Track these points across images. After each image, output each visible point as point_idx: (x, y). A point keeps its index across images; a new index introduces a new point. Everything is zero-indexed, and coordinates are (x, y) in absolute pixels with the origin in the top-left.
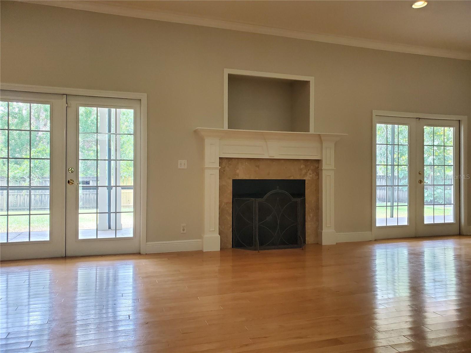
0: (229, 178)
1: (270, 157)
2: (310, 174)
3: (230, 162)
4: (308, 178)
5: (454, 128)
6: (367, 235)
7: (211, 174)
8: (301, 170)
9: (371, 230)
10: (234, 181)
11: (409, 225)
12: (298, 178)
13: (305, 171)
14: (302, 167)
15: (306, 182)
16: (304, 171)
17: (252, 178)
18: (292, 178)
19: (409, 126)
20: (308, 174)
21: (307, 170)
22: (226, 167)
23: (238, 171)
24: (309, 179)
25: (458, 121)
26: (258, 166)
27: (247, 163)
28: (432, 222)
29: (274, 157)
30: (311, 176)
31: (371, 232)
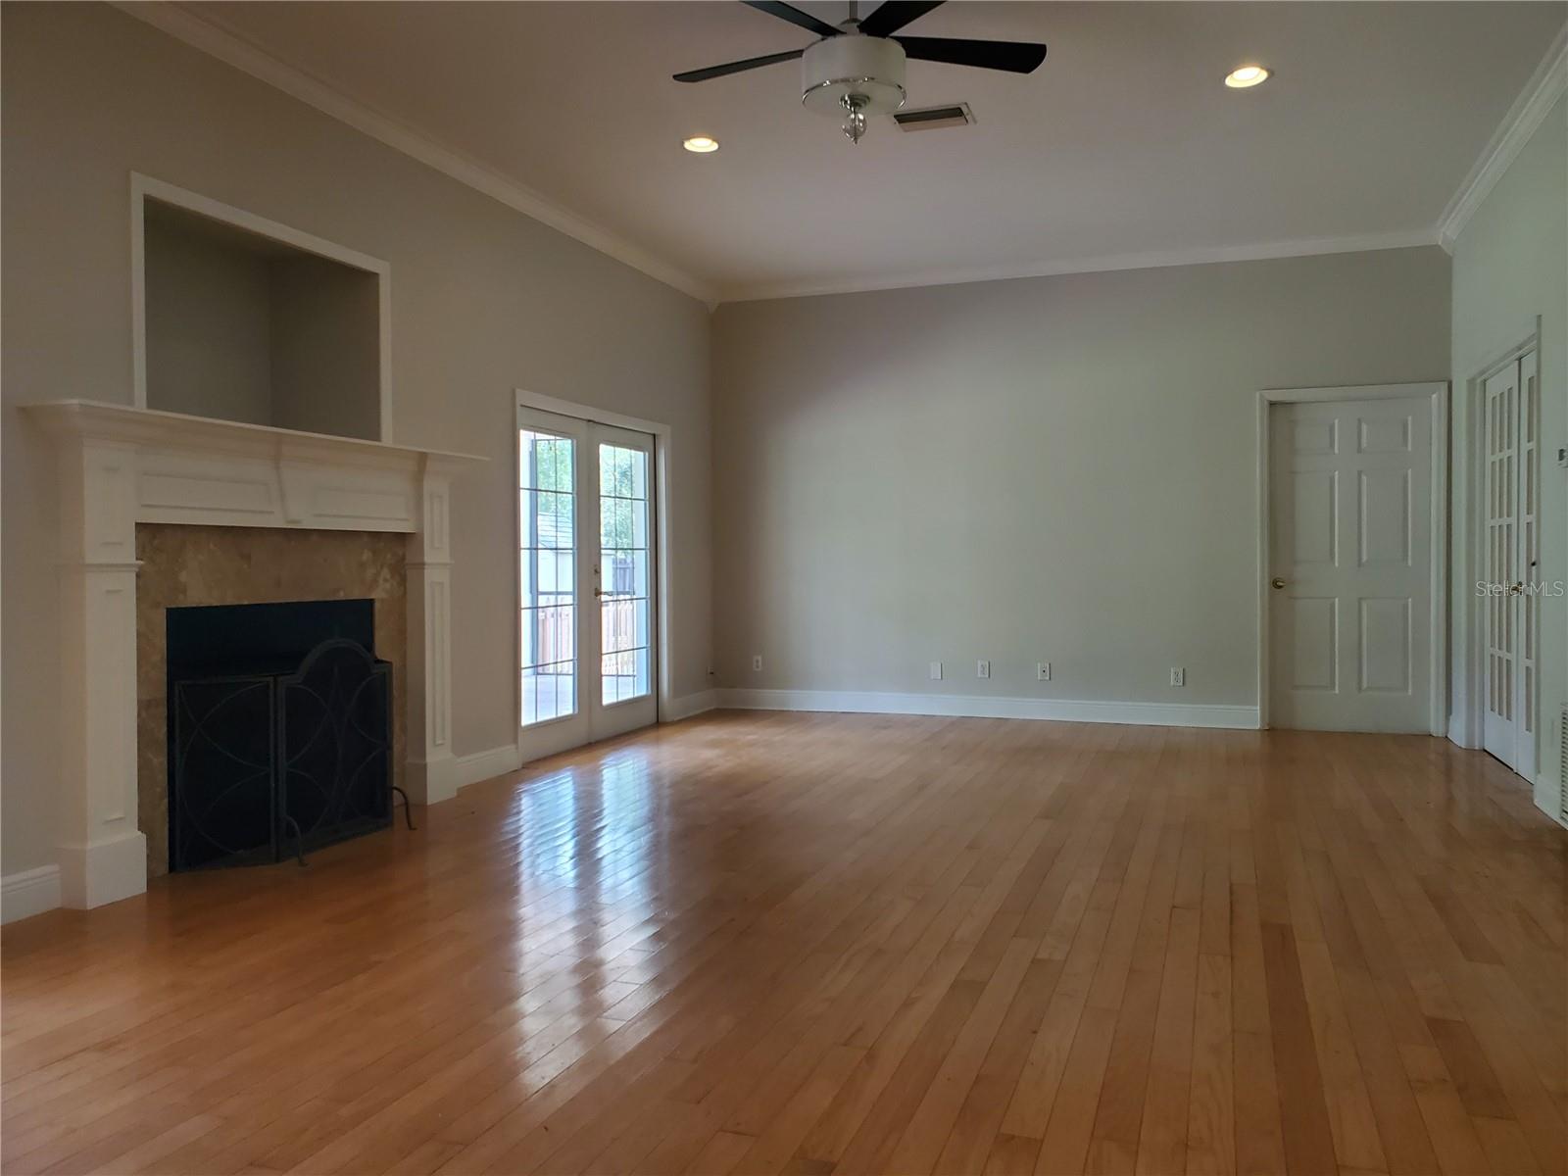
0: (160, 605)
1: (289, 522)
2: (386, 580)
3: (156, 542)
4: (380, 593)
5: (645, 455)
6: (507, 757)
7: (108, 592)
8: (363, 567)
9: (515, 740)
11: (576, 712)
12: (356, 594)
13: (373, 571)
14: (365, 557)
15: (377, 605)
16: (370, 572)
17: (230, 600)
18: (341, 596)
19: (575, 442)
20: (381, 582)
21: (378, 567)
23: (183, 577)
24: (384, 595)
25: (651, 437)
26: (247, 557)
27: (211, 546)
28: (614, 700)
29: (299, 522)
30: (388, 586)
31: (513, 747)
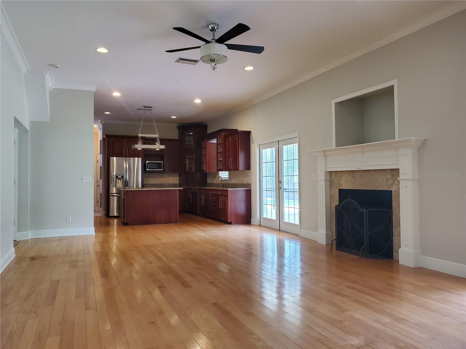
0: (336, 188)
1: (358, 168)
2: (397, 185)
3: (336, 175)
4: (394, 189)
8: (388, 180)
10: (340, 190)
12: (385, 188)
13: (392, 181)
14: (388, 177)
15: (393, 193)
16: (390, 182)
17: (351, 188)
18: (380, 189)
20: (395, 185)
21: (394, 180)
22: (335, 179)
23: (341, 182)
24: (396, 190)
26: (354, 178)
27: (347, 175)
29: (360, 168)
